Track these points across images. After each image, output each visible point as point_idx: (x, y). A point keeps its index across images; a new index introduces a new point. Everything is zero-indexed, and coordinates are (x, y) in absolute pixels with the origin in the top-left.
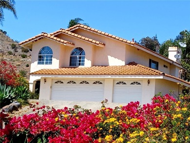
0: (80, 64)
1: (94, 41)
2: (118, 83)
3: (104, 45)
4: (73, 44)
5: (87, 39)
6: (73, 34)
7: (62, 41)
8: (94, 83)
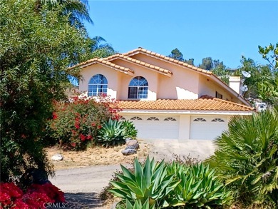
0: (141, 97)
1: (161, 69)
2: (196, 120)
3: (172, 74)
4: (133, 72)
5: (151, 66)
6: (134, 60)
7: (122, 68)
8: (166, 119)
